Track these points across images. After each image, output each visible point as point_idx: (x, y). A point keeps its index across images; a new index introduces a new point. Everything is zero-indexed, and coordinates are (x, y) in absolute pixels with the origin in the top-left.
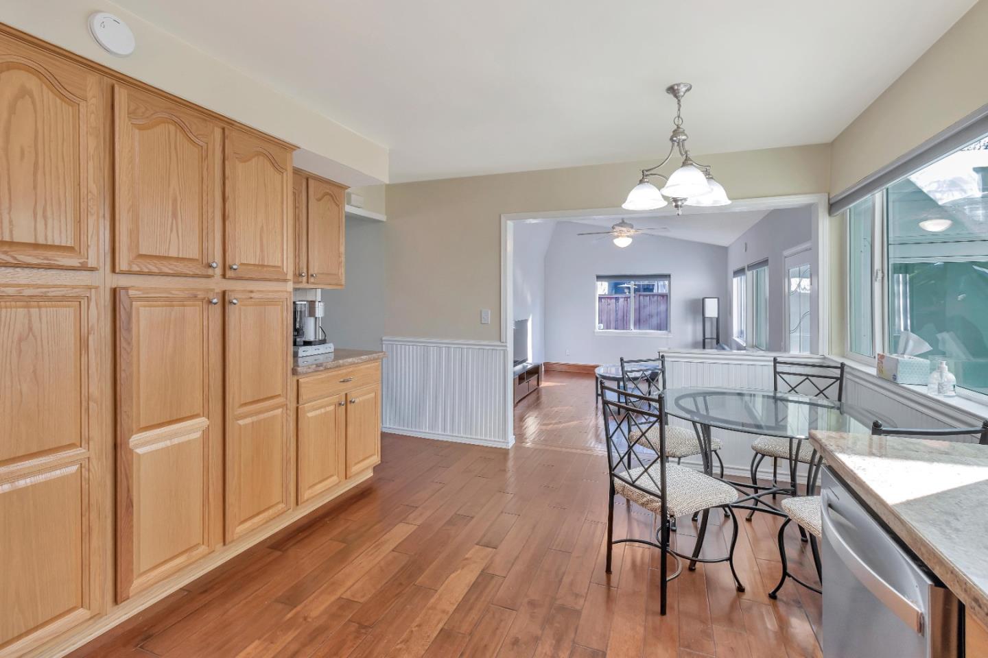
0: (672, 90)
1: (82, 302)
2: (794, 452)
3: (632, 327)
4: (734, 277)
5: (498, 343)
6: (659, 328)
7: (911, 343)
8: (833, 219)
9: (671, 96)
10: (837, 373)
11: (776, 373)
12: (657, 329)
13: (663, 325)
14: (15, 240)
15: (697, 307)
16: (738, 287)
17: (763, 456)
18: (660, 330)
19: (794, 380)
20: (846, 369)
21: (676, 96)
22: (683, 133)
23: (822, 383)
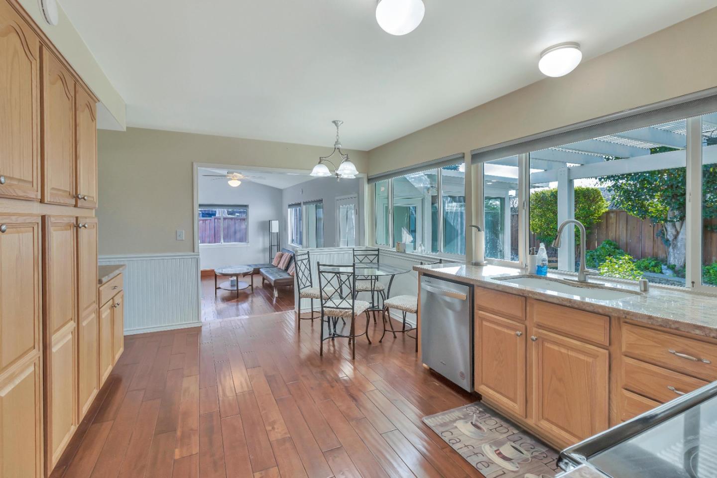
0: (334, 122)
1: (35, 228)
2: (373, 288)
3: (222, 241)
4: (289, 208)
5: (193, 254)
6: (241, 240)
7: (407, 237)
8: (370, 185)
9: (334, 124)
10: (376, 253)
11: (354, 255)
12: (240, 242)
13: (243, 239)
14: (14, 177)
15: (265, 226)
16: (291, 214)
17: (358, 292)
18: (242, 242)
19: (361, 258)
20: (380, 251)
21: (337, 126)
22: (340, 144)
23: (371, 258)
